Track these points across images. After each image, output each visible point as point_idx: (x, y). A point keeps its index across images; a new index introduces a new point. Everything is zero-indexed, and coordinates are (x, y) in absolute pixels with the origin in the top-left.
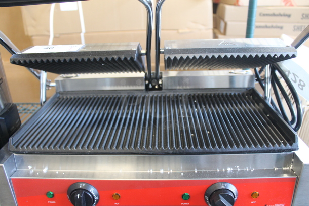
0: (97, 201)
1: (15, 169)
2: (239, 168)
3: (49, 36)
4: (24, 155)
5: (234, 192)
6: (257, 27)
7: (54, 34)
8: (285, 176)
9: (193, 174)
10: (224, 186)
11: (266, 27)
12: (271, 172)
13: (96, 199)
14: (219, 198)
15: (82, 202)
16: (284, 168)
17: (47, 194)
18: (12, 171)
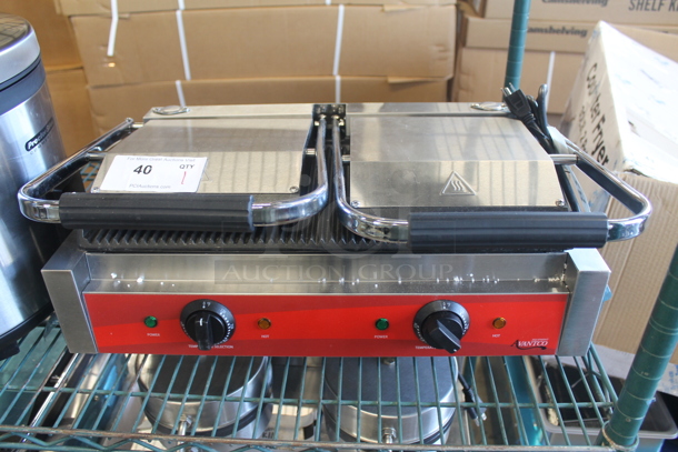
0: (232, 331)
1: (88, 279)
2: (474, 277)
3: (110, 18)
4: (104, 255)
5: (462, 317)
6: (531, 30)
7: (119, 13)
8: (555, 291)
9: (395, 287)
10: (447, 306)
12: (529, 285)
13: (230, 327)
14: (437, 326)
15: (208, 332)
16: (550, 280)
17: (145, 320)
18: (85, 282)
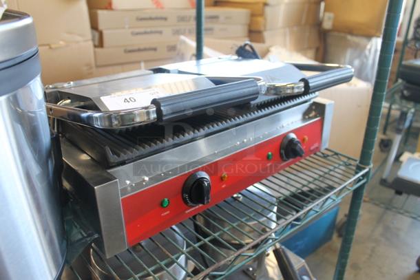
11: (146, 33)
17: (162, 202)
